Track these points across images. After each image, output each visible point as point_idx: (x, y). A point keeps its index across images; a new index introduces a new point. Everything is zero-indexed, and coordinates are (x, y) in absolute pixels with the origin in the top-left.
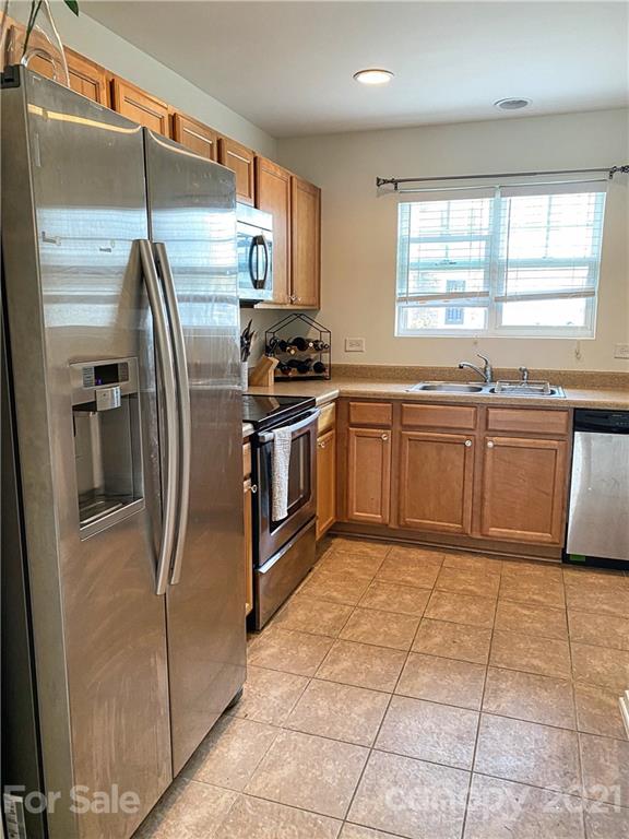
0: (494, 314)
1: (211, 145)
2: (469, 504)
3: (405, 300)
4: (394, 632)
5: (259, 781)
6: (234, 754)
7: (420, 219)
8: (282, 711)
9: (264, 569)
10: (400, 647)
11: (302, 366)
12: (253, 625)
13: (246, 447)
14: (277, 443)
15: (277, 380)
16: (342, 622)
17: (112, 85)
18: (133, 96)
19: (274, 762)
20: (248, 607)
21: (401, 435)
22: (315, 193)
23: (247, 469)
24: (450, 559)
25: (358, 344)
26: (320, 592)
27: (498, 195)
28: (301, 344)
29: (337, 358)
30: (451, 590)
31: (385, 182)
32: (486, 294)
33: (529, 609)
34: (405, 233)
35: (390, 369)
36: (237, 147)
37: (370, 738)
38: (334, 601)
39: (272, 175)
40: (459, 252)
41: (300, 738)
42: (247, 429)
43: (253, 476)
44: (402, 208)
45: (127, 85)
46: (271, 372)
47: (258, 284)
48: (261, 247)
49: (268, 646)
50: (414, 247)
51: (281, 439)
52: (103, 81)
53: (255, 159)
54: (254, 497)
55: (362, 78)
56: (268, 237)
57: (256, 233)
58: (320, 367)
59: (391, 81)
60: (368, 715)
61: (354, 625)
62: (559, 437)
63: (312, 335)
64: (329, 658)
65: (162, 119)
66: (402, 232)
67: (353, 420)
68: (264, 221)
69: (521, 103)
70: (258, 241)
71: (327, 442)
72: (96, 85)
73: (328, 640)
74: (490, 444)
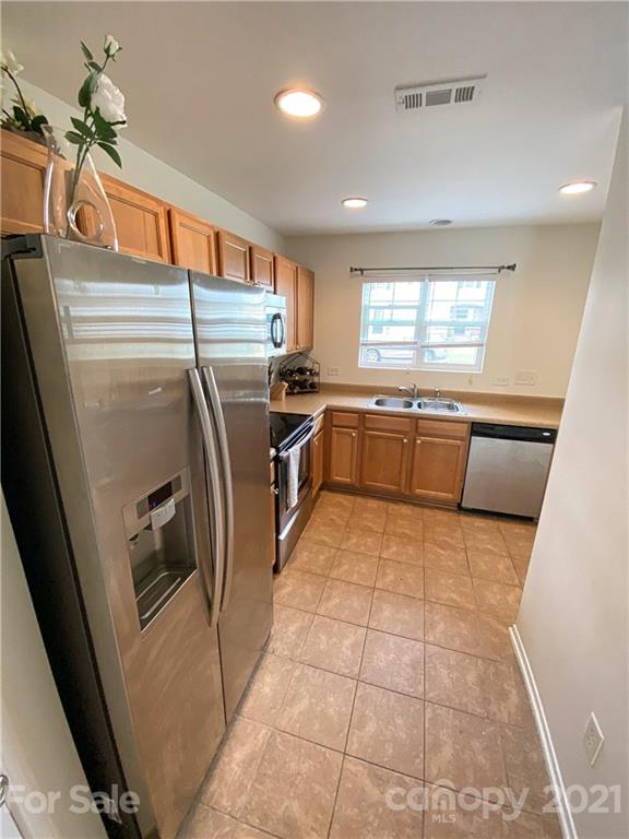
0: (420, 356)
1: (245, 252)
2: (404, 475)
3: (366, 345)
4: (363, 571)
5: (285, 714)
6: (267, 690)
7: (376, 294)
8: (297, 645)
9: (282, 537)
10: (368, 584)
11: (302, 384)
12: (276, 570)
13: (272, 464)
14: (292, 457)
15: (287, 394)
16: (331, 564)
17: (169, 213)
18: (186, 221)
19: (294, 696)
20: (274, 562)
21: (364, 434)
22: (311, 276)
23: (272, 479)
24: (392, 506)
25: (336, 370)
26: (316, 537)
27: (427, 280)
28: (301, 371)
29: (324, 379)
30: (395, 534)
31: (356, 270)
32: (416, 343)
33: (442, 549)
34: (367, 303)
35: (359, 387)
36: (263, 252)
37: (356, 670)
38: (324, 543)
39: (285, 268)
40: (399, 315)
41: (309, 671)
42: (273, 452)
43: (276, 482)
44: (366, 287)
45: (181, 213)
46: (284, 392)
47: (278, 345)
48: (278, 321)
49: (286, 585)
50: (372, 311)
51: (293, 454)
52: (161, 212)
53: (274, 258)
54: (277, 497)
55: (346, 203)
56: (283, 313)
57: (275, 311)
58: (313, 386)
59: (366, 206)
60: (353, 647)
61: (338, 565)
62: (462, 439)
63: (308, 364)
64: (325, 595)
65: (209, 237)
66: (365, 302)
67: (335, 423)
68: (279, 303)
69: (449, 222)
70: (277, 316)
71: (319, 440)
72: (156, 215)
73: (322, 578)
74: (419, 442)
